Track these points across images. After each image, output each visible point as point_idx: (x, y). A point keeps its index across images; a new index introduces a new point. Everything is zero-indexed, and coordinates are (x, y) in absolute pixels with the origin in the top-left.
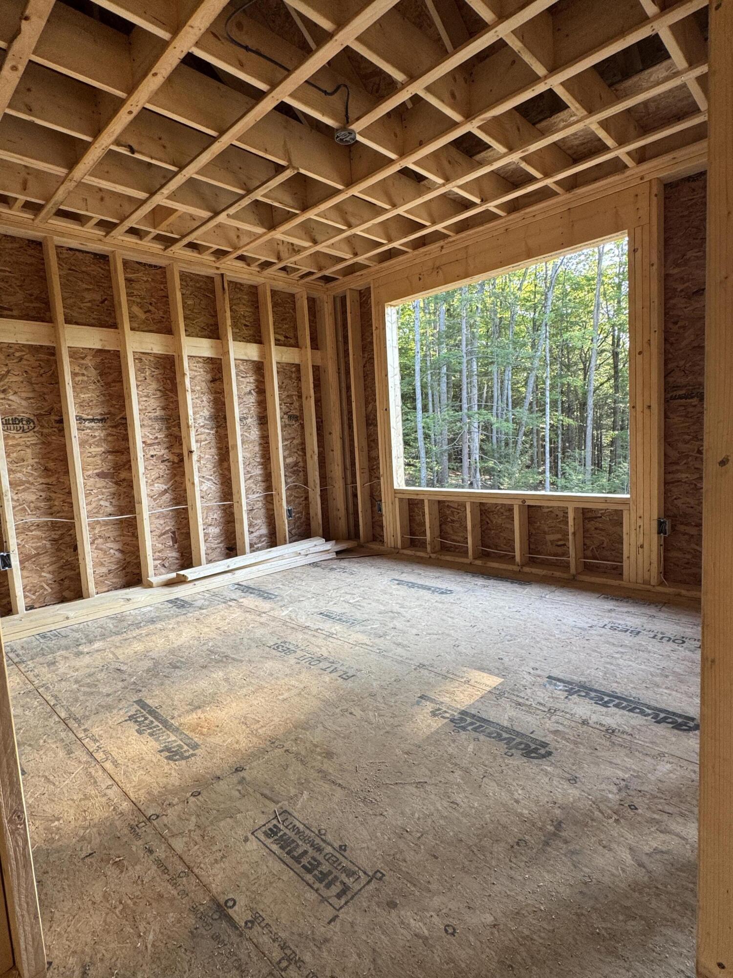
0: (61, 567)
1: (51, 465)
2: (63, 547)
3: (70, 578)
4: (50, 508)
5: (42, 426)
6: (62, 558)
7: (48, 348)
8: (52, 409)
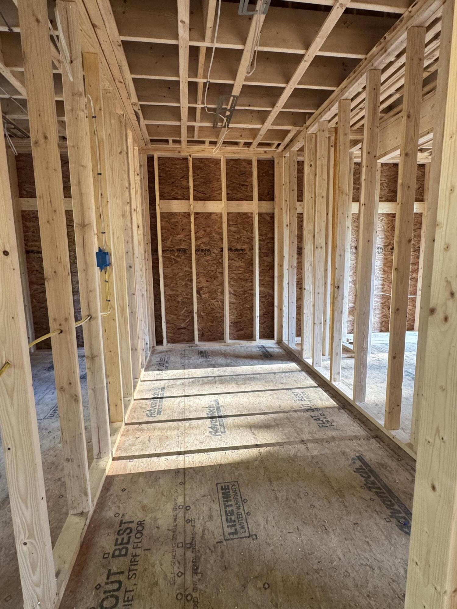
0: (382, 316)
1: (386, 269)
2: (384, 307)
3: (386, 322)
4: (383, 289)
5: (385, 251)
6: (384, 312)
7: (393, 214)
8: (390, 243)
